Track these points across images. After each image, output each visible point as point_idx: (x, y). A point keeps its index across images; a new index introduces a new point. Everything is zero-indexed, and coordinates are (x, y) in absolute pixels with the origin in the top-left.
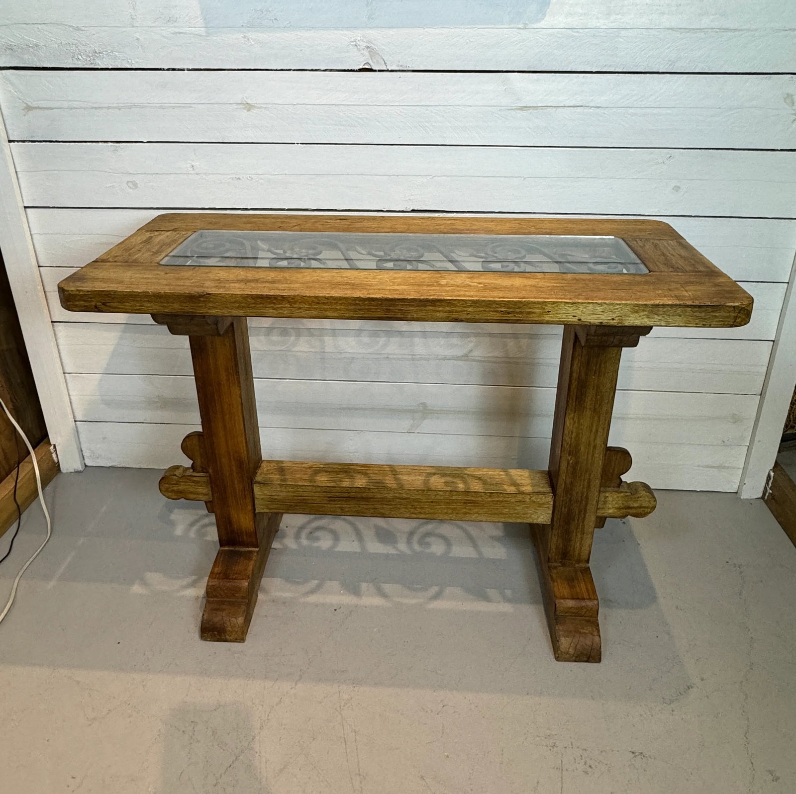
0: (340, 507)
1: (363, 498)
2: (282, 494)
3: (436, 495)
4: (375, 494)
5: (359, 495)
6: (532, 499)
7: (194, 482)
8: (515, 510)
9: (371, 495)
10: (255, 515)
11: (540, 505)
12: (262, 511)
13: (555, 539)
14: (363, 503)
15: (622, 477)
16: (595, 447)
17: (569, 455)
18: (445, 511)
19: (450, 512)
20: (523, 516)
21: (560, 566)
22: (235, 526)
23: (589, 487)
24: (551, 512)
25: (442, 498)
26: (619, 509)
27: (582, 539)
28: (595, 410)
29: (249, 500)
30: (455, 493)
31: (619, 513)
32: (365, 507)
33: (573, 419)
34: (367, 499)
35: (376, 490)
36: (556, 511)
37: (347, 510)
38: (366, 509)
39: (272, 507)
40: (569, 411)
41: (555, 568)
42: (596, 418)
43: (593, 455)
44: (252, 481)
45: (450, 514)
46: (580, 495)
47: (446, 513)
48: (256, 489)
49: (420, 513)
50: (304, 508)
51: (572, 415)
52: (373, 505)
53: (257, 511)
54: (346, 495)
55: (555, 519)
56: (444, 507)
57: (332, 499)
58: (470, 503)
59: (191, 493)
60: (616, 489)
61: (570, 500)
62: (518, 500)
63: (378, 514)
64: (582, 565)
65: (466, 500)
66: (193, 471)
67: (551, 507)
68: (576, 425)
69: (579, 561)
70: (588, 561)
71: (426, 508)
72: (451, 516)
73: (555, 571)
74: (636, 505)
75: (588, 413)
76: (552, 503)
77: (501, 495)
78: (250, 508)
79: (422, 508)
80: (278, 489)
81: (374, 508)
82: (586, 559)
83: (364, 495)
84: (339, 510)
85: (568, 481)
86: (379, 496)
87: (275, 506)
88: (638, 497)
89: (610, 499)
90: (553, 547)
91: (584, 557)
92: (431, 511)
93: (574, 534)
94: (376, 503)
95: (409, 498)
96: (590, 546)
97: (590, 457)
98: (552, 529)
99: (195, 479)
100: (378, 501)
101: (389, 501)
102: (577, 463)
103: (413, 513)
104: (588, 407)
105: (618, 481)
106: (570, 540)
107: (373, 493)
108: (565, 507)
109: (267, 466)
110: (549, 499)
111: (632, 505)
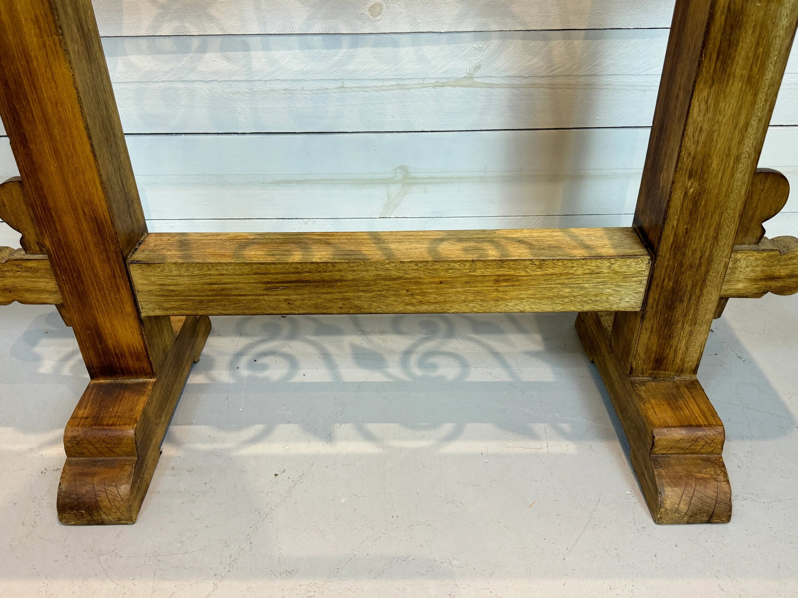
0: (286, 300)
1: (324, 281)
2: (180, 280)
3: (447, 270)
4: (343, 274)
5: (316, 276)
6: (614, 266)
7: (28, 270)
8: (582, 288)
9: (337, 275)
10: (141, 321)
11: (626, 277)
12: (152, 314)
13: (645, 336)
14: (324, 291)
15: (763, 224)
16: (737, 159)
17: (690, 177)
18: (463, 297)
19: (471, 298)
20: (593, 298)
21: (649, 381)
22: (110, 342)
23: (716, 238)
24: (643, 290)
25: (458, 274)
26: (756, 280)
27: (691, 333)
28: (749, 78)
29: (125, 294)
30: (479, 264)
31: (753, 288)
32: (329, 296)
33: (707, 102)
34: (329, 283)
35: (346, 266)
36: (653, 288)
37: (297, 303)
38: (330, 301)
39: (167, 305)
40: (700, 85)
41: (643, 383)
42: (749, 97)
43: (732, 175)
44: (125, 259)
45: (472, 301)
46: (698, 255)
47: (464, 301)
48: (136, 273)
49: (421, 302)
50: (225, 305)
51: (705, 94)
52: (341, 292)
53: (143, 315)
54: (293, 277)
55: (650, 301)
56: (460, 290)
57: (272, 286)
58: (506, 281)
59: (28, 290)
60: (753, 247)
61: (681, 265)
62: (587, 271)
63: (351, 308)
64: (687, 377)
65: (499, 276)
66: (26, 253)
67: (645, 280)
68: (710, 115)
69: (681, 371)
70: (695, 371)
71: (430, 293)
72: (471, 305)
73: (643, 388)
74: (783, 272)
75: (736, 87)
76: (647, 273)
77: (560, 263)
78: (129, 308)
79: (424, 294)
80: (175, 273)
81: (343, 299)
82: (693, 367)
83: (326, 276)
84: (284, 305)
85: (681, 231)
86: (350, 276)
87: (173, 304)
88: (791, 258)
89: (743, 263)
90: (641, 350)
91: (690, 365)
92: (441, 299)
93: (680, 325)
94: (346, 289)
95: (400, 278)
96: (703, 346)
97: (726, 180)
98: (643, 318)
99: (30, 264)
100: (349, 286)
101: (368, 285)
102: (700, 193)
103: (408, 304)
104: (738, 72)
105: (759, 233)
106: (670, 337)
107: (340, 271)
108: (669, 279)
109: (156, 241)
110: (641, 266)
111: (777, 274)
